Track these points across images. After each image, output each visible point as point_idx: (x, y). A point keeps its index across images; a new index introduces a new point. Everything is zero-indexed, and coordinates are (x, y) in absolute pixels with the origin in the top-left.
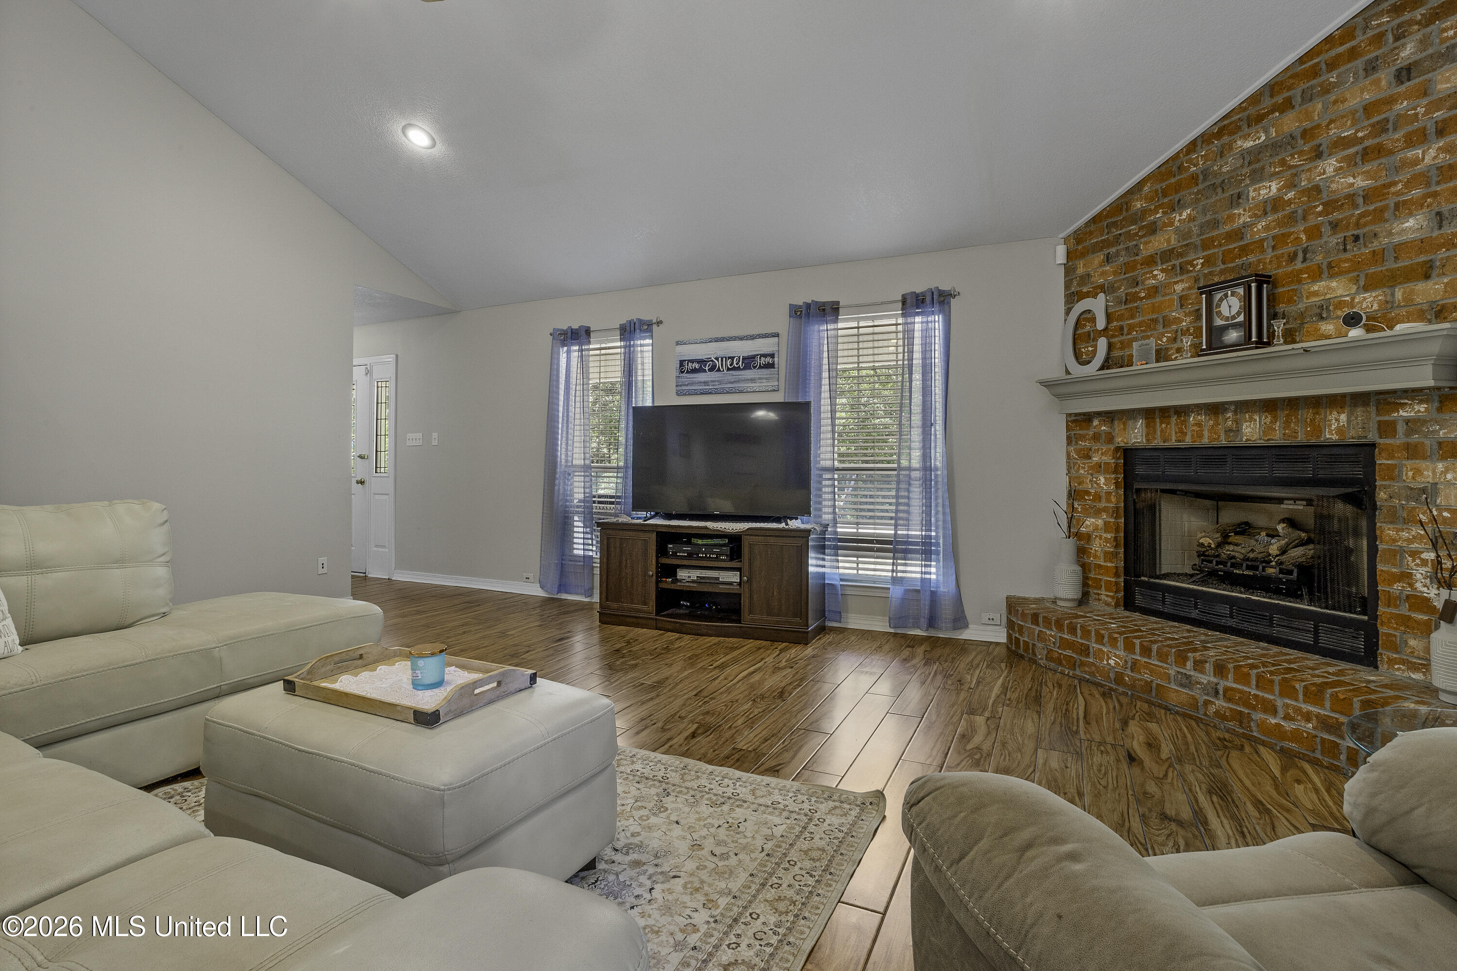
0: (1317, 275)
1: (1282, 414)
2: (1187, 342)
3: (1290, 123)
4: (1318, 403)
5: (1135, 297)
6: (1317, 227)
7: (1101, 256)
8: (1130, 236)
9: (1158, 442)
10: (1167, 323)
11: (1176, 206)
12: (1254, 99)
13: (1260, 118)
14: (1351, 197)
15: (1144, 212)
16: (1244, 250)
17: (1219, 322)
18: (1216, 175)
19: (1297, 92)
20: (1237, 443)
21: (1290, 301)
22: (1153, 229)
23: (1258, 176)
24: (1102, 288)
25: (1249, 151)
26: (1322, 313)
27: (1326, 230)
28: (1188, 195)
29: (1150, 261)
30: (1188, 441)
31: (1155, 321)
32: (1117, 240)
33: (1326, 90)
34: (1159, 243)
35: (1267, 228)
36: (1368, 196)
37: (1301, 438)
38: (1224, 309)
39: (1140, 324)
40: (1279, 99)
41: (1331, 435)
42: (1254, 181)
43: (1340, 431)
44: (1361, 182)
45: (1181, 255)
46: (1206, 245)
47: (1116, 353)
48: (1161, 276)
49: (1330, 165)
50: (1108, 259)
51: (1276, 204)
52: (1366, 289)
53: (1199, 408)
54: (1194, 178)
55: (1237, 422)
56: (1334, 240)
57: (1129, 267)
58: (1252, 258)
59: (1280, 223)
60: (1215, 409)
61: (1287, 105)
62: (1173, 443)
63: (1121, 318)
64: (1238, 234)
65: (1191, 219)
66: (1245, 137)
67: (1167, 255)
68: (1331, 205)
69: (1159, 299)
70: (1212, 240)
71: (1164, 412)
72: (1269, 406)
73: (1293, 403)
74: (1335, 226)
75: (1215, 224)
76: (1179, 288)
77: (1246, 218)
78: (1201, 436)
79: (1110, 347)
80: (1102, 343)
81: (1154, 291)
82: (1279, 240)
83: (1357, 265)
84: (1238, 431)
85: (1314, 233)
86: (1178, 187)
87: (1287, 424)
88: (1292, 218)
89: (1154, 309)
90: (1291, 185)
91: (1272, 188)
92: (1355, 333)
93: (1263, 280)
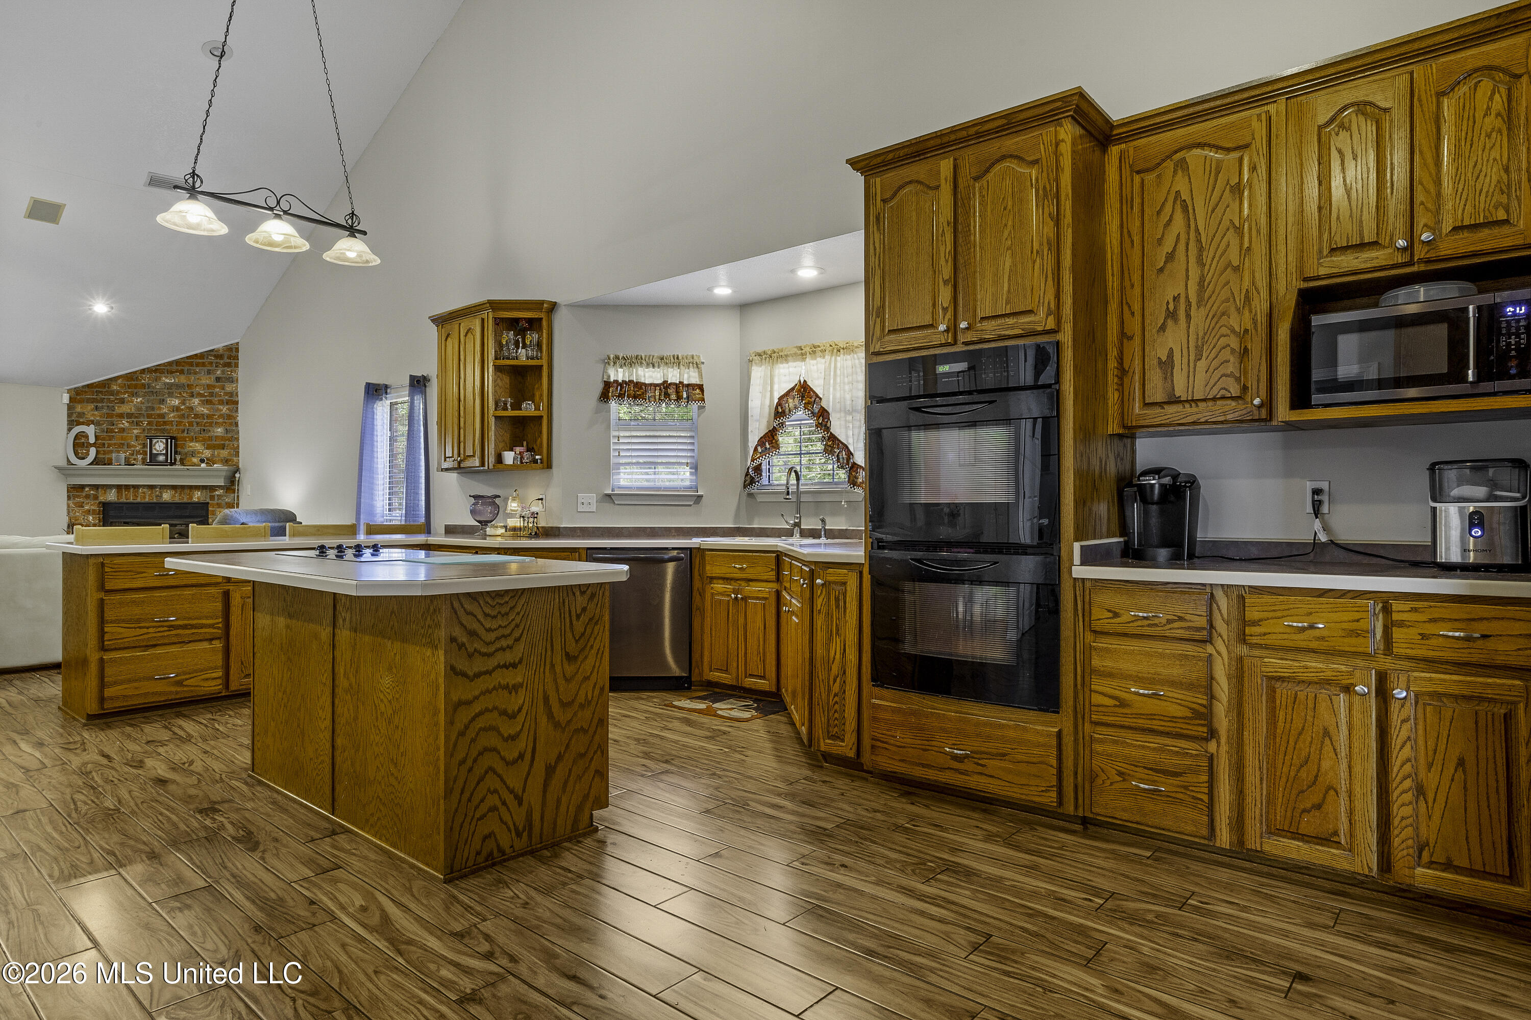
0: (192, 440)
1: (179, 491)
2: (140, 457)
3: (183, 379)
4: (191, 488)
5: (112, 431)
6: (192, 422)
7: (92, 406)
8: (109, 400)
9: (123, 500)
10: (129, 446)
11: (136, 395)
12: (170, 363)
13: (172, 372)
14: (203, 415)
15: (118, 392)
16: (165, 423)
17: (154, 452)
18: (154, 388)
19: (186, 368)
20: (161, 501)
21: (182, 448)
22: (122, 401)
23: (171, 395)
24: (92, 422)
25: (168, 384)
26: (193, 454)
27: (195, 424)
28: (142, 391)
29: (121, 416)
30: (139, 500)
31: (123, 444)
32: (102, 401)
33: (196, 373)
34: (125, 409)
35: (174, 417)
36: (209, 416)
37: (185, 500)
38: (157, 446)
39: (115, 444)
40: (180, 368)
41: (195, 500)
42: (169, 396)
43: (198, 498)
44: (206, 411)
45: (136, 417)
46: (149, 416)
47: (101, 456)
48: (127, 424)
49: (196, 401)
50: (97, 408)
51: (177, 409)
52: (207, 448)
53: (144, 486)
54: (143, 386)
55: (161, 493)
56: (198, 429)
57: (109, 416)
58: (168, 427)
59: (179, 417)
60: (152, 487)
61: (182, 372)
62: (131, 500)
63: (104, 439)
64: (162, 416)
65: (142, 403)
66: (166, 377)
67: (129, 416)
68: (196, 416)
69: (125, 434)
70: (151, 415)
71: (127, 487)
72: (174, 487)
73: (183, 487)
74: (197, 423)
75: (153, 409)
76: (135, 431)
77: (165, 410)
78: (145, 498)
79: (97, 452)
80: (93, 451)
81: (123, 430)
82: (179, 423)
83: (204, 440)
84: (161, 496)
85: (191, 424)
86: (136, 387)
87: (180, 494)
88: (183, 416)
89: (122, 438)
90: (183, 403)
91: (176, 402)
92: (203, 465)
93: (172, 438)
